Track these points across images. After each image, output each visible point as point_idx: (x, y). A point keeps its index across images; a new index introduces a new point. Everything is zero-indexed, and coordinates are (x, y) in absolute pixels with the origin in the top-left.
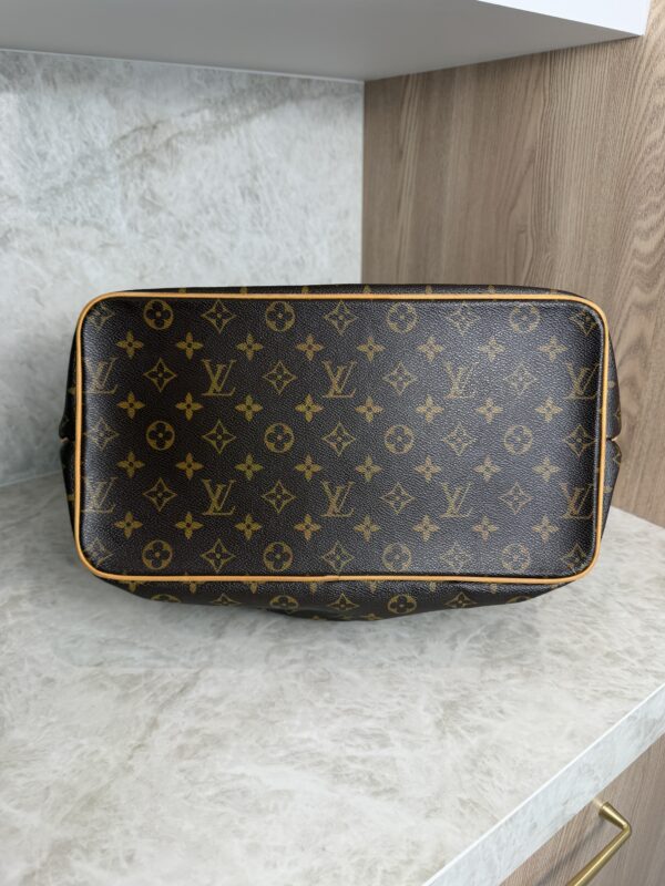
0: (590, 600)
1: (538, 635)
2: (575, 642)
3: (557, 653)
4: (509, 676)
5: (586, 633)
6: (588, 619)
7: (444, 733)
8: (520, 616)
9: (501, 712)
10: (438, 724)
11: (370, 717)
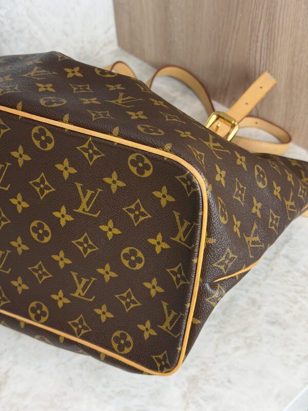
0: (303, 269)
1: (260, 307)
2: (287, 312)
3: (272, 323)
4: (237, 349)
5: (296, 302)
6: (299, 288)
7: (188, 404)
8: (247, 291)
9: (229, 381)
10: (184, 396)
11: (136, 396)
